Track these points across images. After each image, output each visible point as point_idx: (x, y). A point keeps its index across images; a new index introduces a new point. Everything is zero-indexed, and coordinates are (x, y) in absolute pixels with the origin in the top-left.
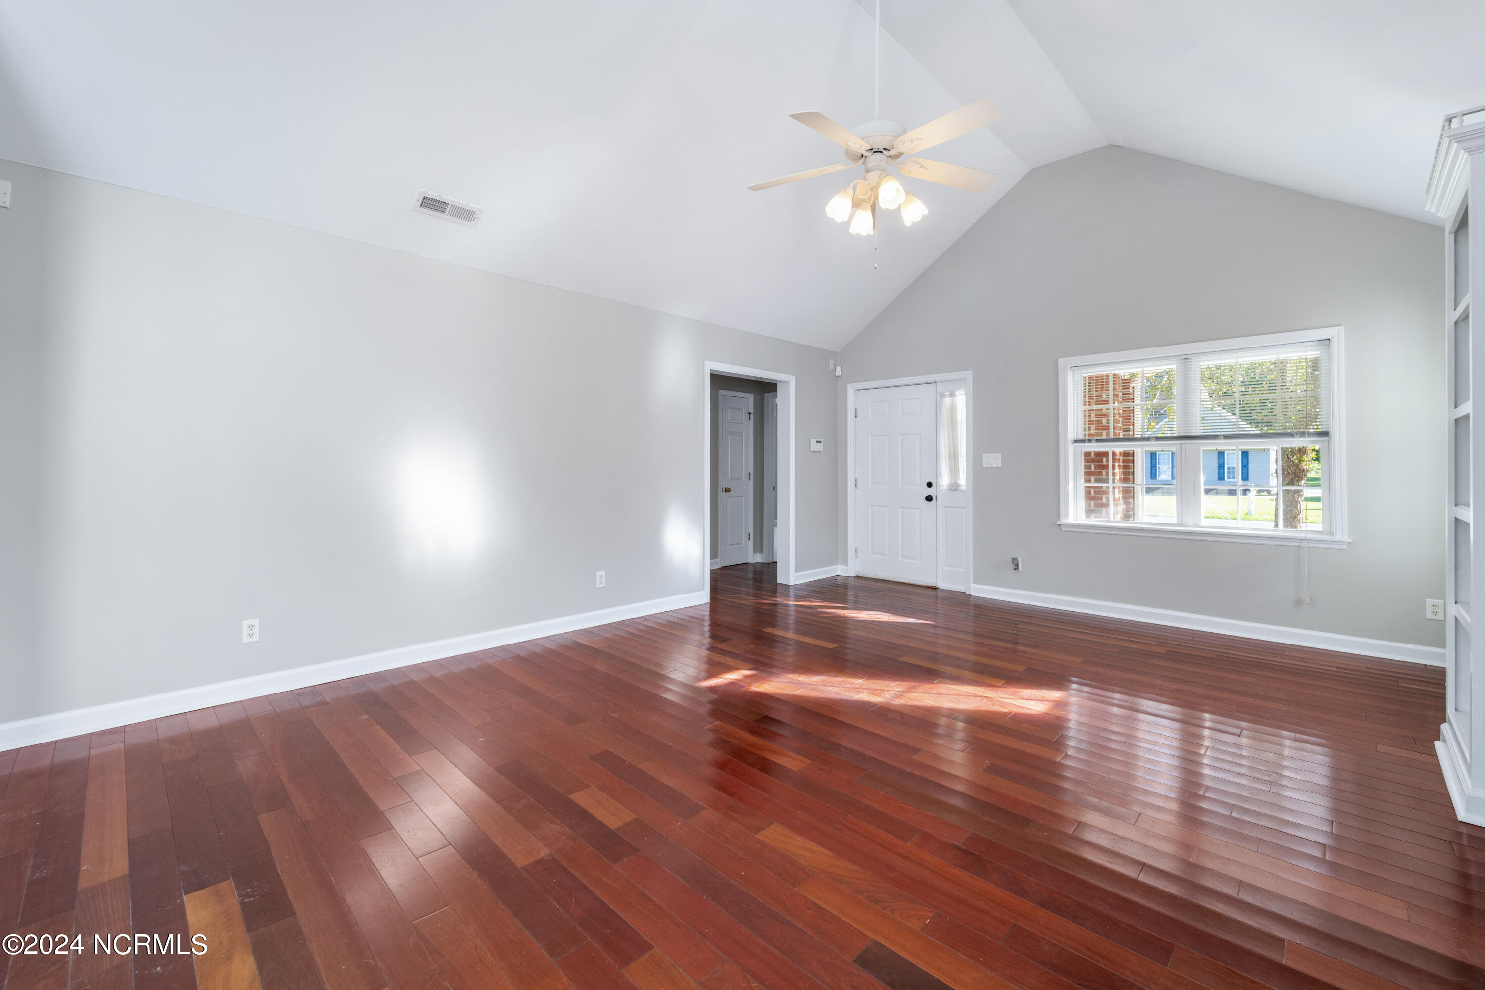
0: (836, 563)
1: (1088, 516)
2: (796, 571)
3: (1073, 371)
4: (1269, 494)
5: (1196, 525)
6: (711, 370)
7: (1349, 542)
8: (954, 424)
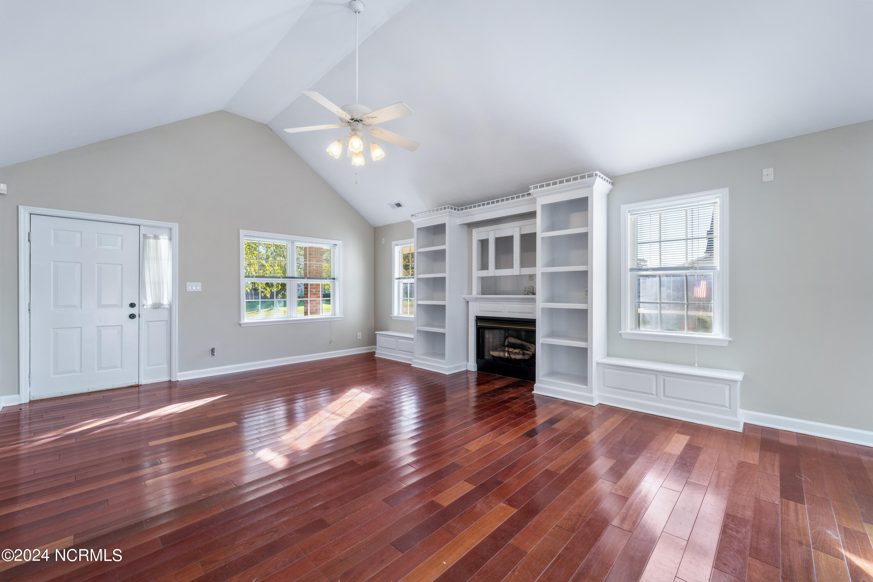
7: (343, 317)
8: (158, 259)
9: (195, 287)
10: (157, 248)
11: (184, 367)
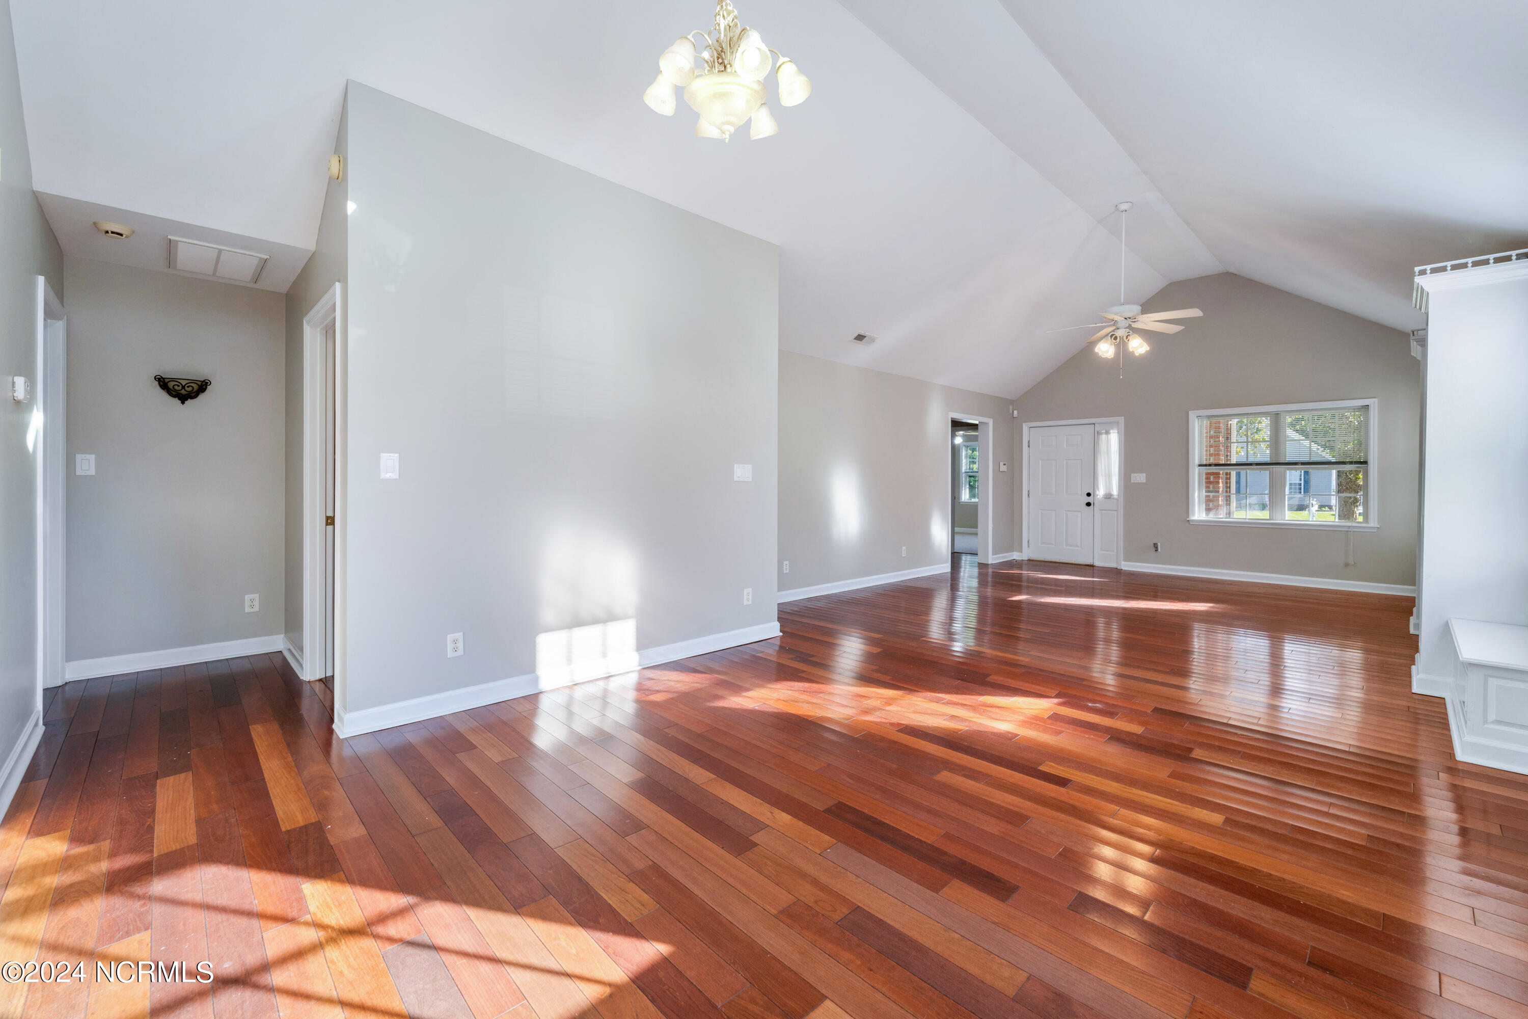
0: (1013, 551)
1: (1207, 514)
2: (993, 555)
3: (1198, 419)
4: (1330, 509)
5: (1282, 520)
6: (952, 418)
7: (1378, 528)
8: (1108, 453)
9: (1139, 478)
10: (1108, 441)
11: (1127, 559)
